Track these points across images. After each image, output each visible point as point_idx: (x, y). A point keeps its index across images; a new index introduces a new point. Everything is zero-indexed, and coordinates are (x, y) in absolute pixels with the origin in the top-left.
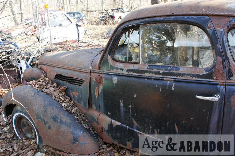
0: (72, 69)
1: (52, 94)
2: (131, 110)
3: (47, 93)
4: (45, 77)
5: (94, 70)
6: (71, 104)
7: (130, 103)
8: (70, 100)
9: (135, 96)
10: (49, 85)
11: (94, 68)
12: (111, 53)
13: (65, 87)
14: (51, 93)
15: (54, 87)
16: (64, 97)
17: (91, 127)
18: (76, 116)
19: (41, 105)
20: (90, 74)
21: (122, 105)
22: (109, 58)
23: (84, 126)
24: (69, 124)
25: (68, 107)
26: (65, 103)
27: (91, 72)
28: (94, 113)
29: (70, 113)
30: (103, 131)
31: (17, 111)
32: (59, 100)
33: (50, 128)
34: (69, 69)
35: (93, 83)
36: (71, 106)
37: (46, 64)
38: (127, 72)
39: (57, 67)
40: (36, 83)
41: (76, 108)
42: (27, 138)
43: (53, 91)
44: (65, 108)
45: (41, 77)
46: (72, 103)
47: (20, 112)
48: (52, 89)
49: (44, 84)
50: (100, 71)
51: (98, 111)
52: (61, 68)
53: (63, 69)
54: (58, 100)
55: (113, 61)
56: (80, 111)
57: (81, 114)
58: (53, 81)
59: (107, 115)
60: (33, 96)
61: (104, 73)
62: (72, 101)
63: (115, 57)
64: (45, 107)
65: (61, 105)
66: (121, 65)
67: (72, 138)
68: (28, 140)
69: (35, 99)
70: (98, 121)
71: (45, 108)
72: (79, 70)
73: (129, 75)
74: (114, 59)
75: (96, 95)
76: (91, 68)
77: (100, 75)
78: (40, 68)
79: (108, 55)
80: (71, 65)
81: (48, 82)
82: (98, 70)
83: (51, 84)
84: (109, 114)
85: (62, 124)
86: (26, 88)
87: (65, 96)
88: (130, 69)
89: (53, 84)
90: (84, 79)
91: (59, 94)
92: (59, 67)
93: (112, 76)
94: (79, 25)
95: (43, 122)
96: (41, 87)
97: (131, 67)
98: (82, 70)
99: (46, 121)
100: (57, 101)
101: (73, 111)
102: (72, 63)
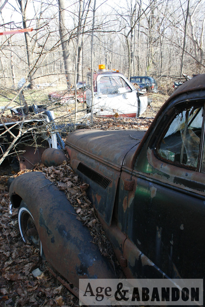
0: (98, 160)
1: (68, 192)
2: (172, 248)
3: (61, 189)
4: (67, 164)
5: (125, 169)
6: (89, 212)
7: (172, 236)
8: (91, 205)
9: (182, 228)
10: (68, 177)
11: (126, 165)
12: (154, 146)
13: (86, 185)
14: (67, 190)
15: (74, 181)
16: (83, 199)
17: (112, 253)
18: (93, 232)
19: (48, 205)
20: (120, 173)
21: (159, 235)
22: (149, 153)
23: (101, 250)
24: (78, 243)
25: (84, 216)
26: (81, 208)
27: (121, 171)
28: (119, 235)
29: (84, 225)
30: (127, 266)
31: (23, 206)
32: (75, 203)
33: (53, 241)
34: (95, 160)
35: (122, 188)
36: (89, 216)
37: (72, 146)
38: (174, 183)
39: (82, 153)
40: (53, 171)
41: (95, 220)
42: (32, 244)
43: (70, 187)
44: (79, 216)
45: (63, 164)
46: (92, 211)
47: (26, 208)
48: (69, 184)
49: (62, 175)
50: (133, 171)
51: (124, 233)
52: (87, 155)
53: (88, 158)
54: (73, 203)
55: (155, 158)
56: (101, 225)
57: (102, 230)
58: (75, 172)
59: (136, 243)
60: (42, 191)
61: (139, 176)
62: (93, 208)
63: (159, 153)
64: (52, 210)
65: (76, 210)
66: (165, 168)
67: (79, 265)
68: (32, 246)
69: (43, 194)
70: (122, 248)
71: (52, 212)
72: (107, 164)
73: (177, 189)
74: (157, 156)
75: (124, 208)
76: (123, 163)
77: (133, 177)
78: (65, 150)
79: (149, 147)
80: (98, 154)
81: (68, 172)
82: (131, 170)
83: (71, 176)
84: (139, 243)
85: (69, 240)
86: (37, 177)
87: (85, 197)
88: (180, 178)
89: (74, 176)
90: (111, 179)
91: (77, 194)
92: (85, 153)
93: (151, 184)
94: (141, 94)
95: (47, 230)
96: (56, 179)
97: (183, 174)
98: (110, 164)
99: (50, 231)
100: (71, 203)
101: (90, 224)
102: (101, 151)
